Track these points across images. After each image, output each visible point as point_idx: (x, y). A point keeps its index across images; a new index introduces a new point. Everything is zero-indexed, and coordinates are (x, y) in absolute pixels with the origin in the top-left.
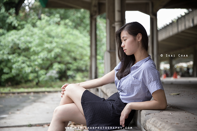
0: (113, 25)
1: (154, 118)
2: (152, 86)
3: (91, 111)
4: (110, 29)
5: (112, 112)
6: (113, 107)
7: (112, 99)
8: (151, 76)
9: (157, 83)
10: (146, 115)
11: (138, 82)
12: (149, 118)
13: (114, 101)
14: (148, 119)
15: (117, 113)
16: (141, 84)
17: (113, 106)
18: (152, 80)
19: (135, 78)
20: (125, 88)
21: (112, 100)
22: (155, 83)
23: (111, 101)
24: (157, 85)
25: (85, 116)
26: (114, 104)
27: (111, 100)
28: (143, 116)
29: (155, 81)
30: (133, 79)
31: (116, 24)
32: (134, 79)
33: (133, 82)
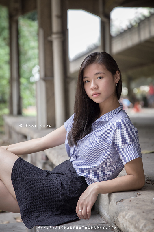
0: (49, 38)
1: (131, 212)
2: (127, 151)
3: (27, 193)
4: (45, 44)
5: (61, 193)
6: (61, 186)
7: (61, 171)
8: (126, 137)
9: (134, 147)
10: (117, 202)
11: (106, 145)
12: (122, 208)
13: (63, 175)
14: (121, 211)
15: (69, 195)
16: (110, 148)
17: (62, 184)
18: (128, 142)
19: (100, 138)
20: (84, 154)
21: (61, 174)
22: (132, 147)
23: (58, 175)
24: (135, 151)
25: (18, 200)
26: (63, 180)
27: (59, 173)
28: (112, 204)
29: (131, 145)
30: (98, 140)
31: (54, 36)
32: (100, 140)
33: (98, 145)
